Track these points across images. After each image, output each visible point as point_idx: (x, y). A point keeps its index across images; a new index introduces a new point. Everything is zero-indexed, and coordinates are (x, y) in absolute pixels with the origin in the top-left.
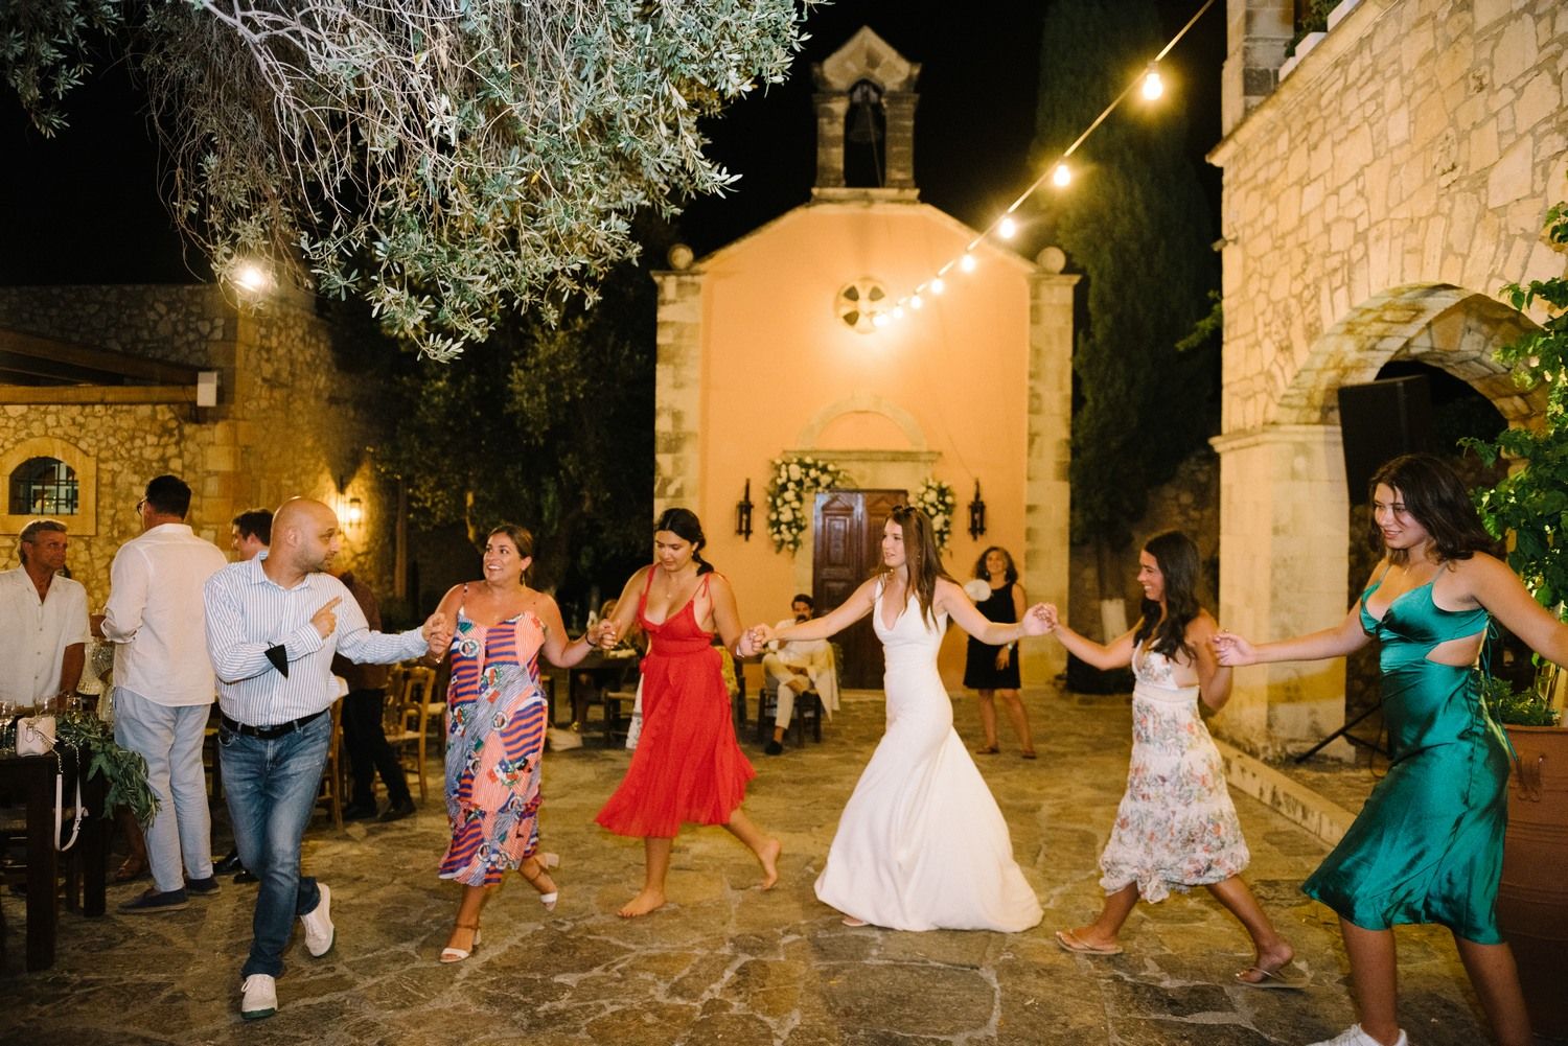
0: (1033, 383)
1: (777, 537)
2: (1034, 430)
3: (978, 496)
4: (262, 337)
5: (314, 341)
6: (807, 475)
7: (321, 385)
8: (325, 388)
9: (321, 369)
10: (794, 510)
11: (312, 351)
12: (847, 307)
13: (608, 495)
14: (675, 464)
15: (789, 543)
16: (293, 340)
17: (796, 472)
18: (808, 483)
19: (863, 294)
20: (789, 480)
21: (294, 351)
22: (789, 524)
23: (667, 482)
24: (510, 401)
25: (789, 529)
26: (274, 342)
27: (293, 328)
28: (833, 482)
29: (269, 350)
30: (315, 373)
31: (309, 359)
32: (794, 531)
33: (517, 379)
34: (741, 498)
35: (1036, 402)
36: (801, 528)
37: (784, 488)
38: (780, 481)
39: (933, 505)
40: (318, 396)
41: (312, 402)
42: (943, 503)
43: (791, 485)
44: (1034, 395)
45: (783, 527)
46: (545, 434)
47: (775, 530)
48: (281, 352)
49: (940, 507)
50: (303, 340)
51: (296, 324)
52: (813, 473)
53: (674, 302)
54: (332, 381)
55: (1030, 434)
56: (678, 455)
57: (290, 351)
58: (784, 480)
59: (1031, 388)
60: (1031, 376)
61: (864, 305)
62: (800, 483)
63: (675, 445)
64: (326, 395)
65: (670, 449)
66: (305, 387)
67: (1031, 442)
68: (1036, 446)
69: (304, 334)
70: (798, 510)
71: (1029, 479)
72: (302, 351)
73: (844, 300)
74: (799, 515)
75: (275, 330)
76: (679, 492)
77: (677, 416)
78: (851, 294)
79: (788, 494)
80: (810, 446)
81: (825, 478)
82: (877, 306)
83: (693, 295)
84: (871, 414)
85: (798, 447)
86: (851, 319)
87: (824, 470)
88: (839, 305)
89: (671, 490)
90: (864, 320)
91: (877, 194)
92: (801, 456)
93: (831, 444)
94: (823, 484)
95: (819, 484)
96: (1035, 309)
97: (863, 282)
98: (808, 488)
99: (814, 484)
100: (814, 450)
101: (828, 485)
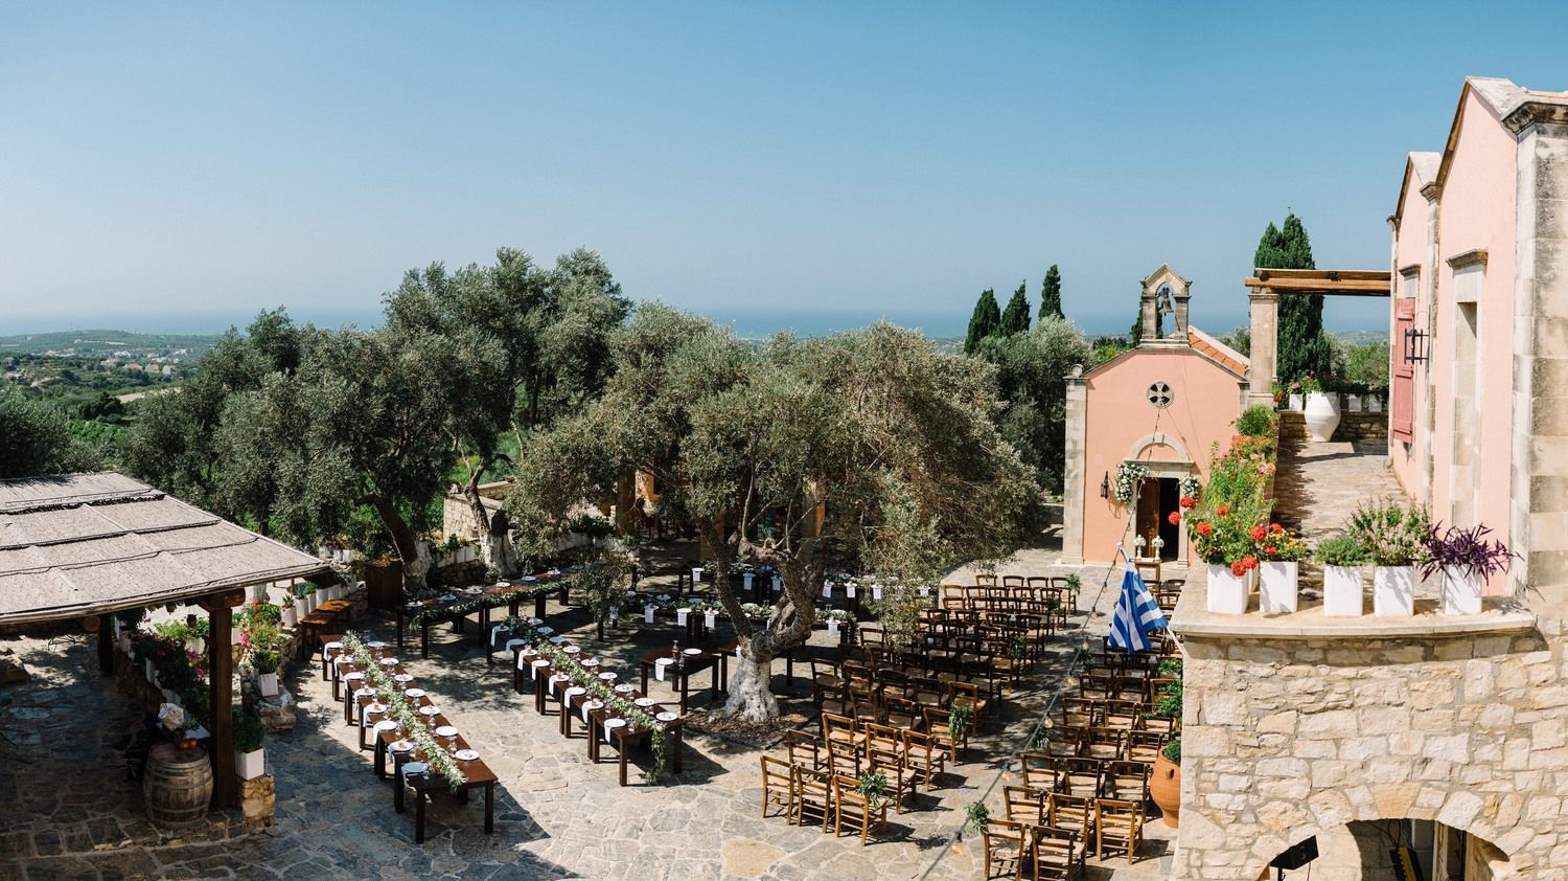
1: (1119, 499)
6: (1132, 472)
10: (1127, 487)
12: (1153, 394)
14: (1074, 464)
15: (1126, 501)
17: (1127, 470)
18: (1132, 476)
19: (1160, 389)
20: (1124, 474)
22: (1125, 493)
23: (1071, 471)
25: (1126, 496)
28: (1144, 474)
32: (1128, 497)
34: (1103, 480)
36: (1131, 495)
37: (1122, 478)
38: (1121, 475)
39: (1190, 487)
42: (1194, 486)
43: (1125, 477)
45: (1123, 495)
47: (1119, 495)
49: (1193, 488)
52: (1135, 472)
53: (1074, 391)
56: (1075, 460)
61: (1160, 394)
62: (1129, 476)
63: (1074, 455)
65: (1071, 457)
70: (1129, 487)
73: (1151, 391)
74: (1129, 490)
76: (1076, 476)
77: (1075, 442)
78: (1154, 388)
79: (1124, 481)
80: (1133, 459)
81: (1140, 474)
82: (1166, 395)
83: (1082, 389)
84: (1162, 445)
85: (1128, 459)
86: (1154, 399)
87: (1140, 470)
88: (1148, 394)
89: (1072, 475)
90: (1160, 400)
91: (1169, 343)
92: (1129, 463)
93: (1143, 458)
94: (1140, 476)
95: (1137, 476)
96: (1242, 397)
97: (1159, 383)
98: (1133, 478)
99: (1135, 476)
100: (1135, 461)
101: (1142, 476)
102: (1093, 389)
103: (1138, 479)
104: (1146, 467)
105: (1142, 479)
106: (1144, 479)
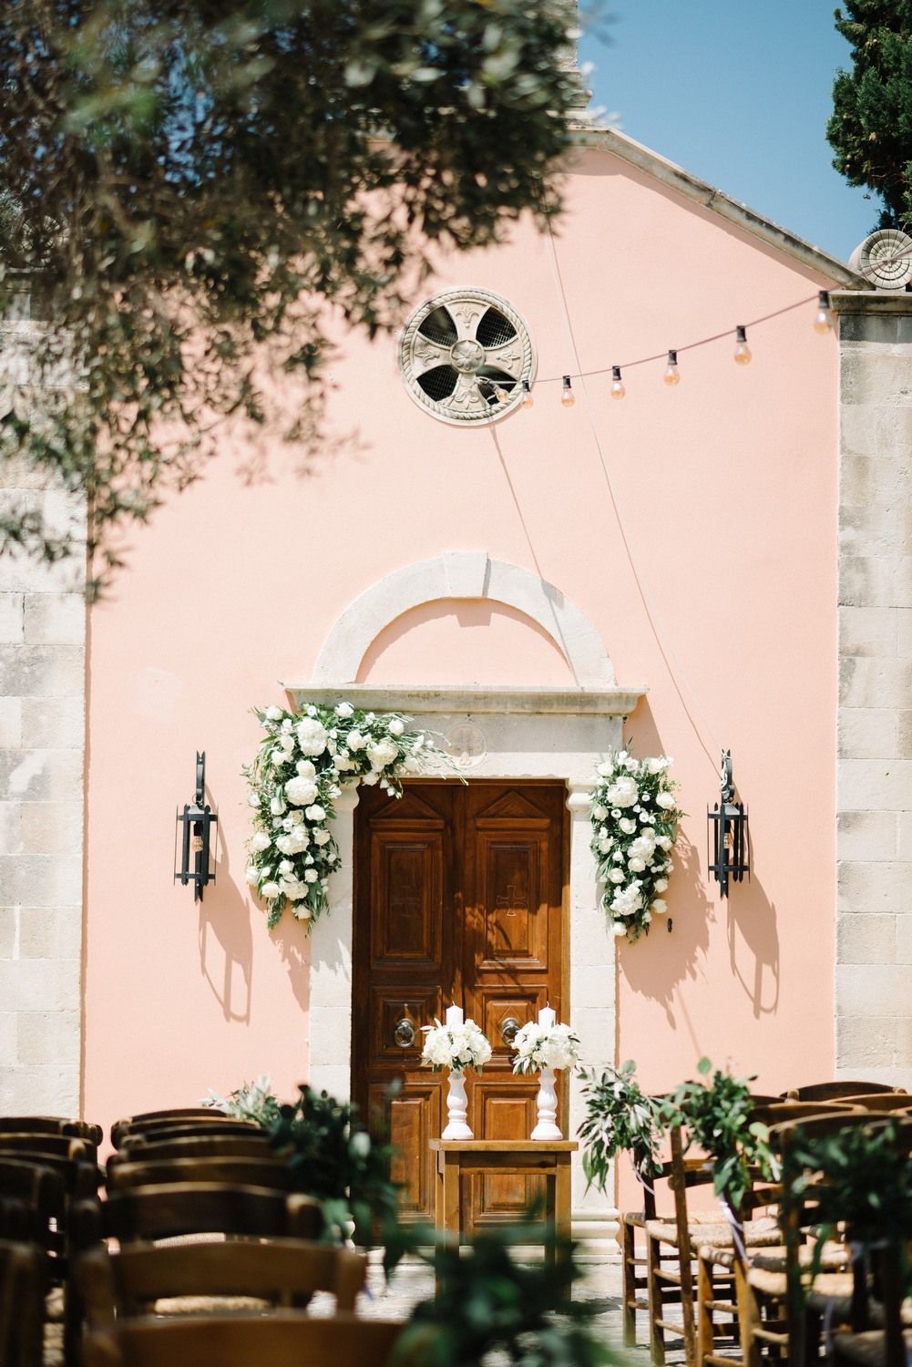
0: (850, 534)
1: (271, 889)
2: (851, 644)
3: (730, 792)
6: (341, 742)
10: (310, 824)
12: (432, 355)
15: (299, 902)
17: (313, 735)
18: (337, 762)
19: (467, 329)
20: (298, 754)
22: (297, 858)
25: (300, 869)
28: (401, 758)
32: (311, 875)
34: (188, 799)
35: (857, 580)
36: (324, 868)
37: (289, 771)
38: (279, 758)
39: (628, 813)
42: (651, 806)
43: (304, 766)
44: (854, 562)
45: (286, 866)
47: (266, 871)
49: (645, 817)
55: (843, 651)
56: (34, 698)
58: (286, 756)
59: (846, 547)
60: (846, 520)
61: (465, 353)
62: (323, 760)
67: (847, 672)
68: (858, 681)
70: (322, 824)
71: (843, 753)
73: (423, 340)
74: (321, 837)
76: (38, 786)
78: (437, 326)
79: (303, 786)
80: (341, 678)
81: (381, 752)
82: (498, 356)
84: (479, 607)
85: (316, 680)
86: (438, 383)
87: (379, 734)
88: (409, 354)
90: (466, 387)
92: (325, 703)
93: (387, 677)
94: (378, 767)
95: (367, 765)
96: (849, 368)
97: (463, 299)
98: (344, 775)
99: (353, 765)
100: (354, 687)
101: (389, 769)
103: (370, 779)
104: (408, 719)
105: (384, 784)
106: (393, 783)
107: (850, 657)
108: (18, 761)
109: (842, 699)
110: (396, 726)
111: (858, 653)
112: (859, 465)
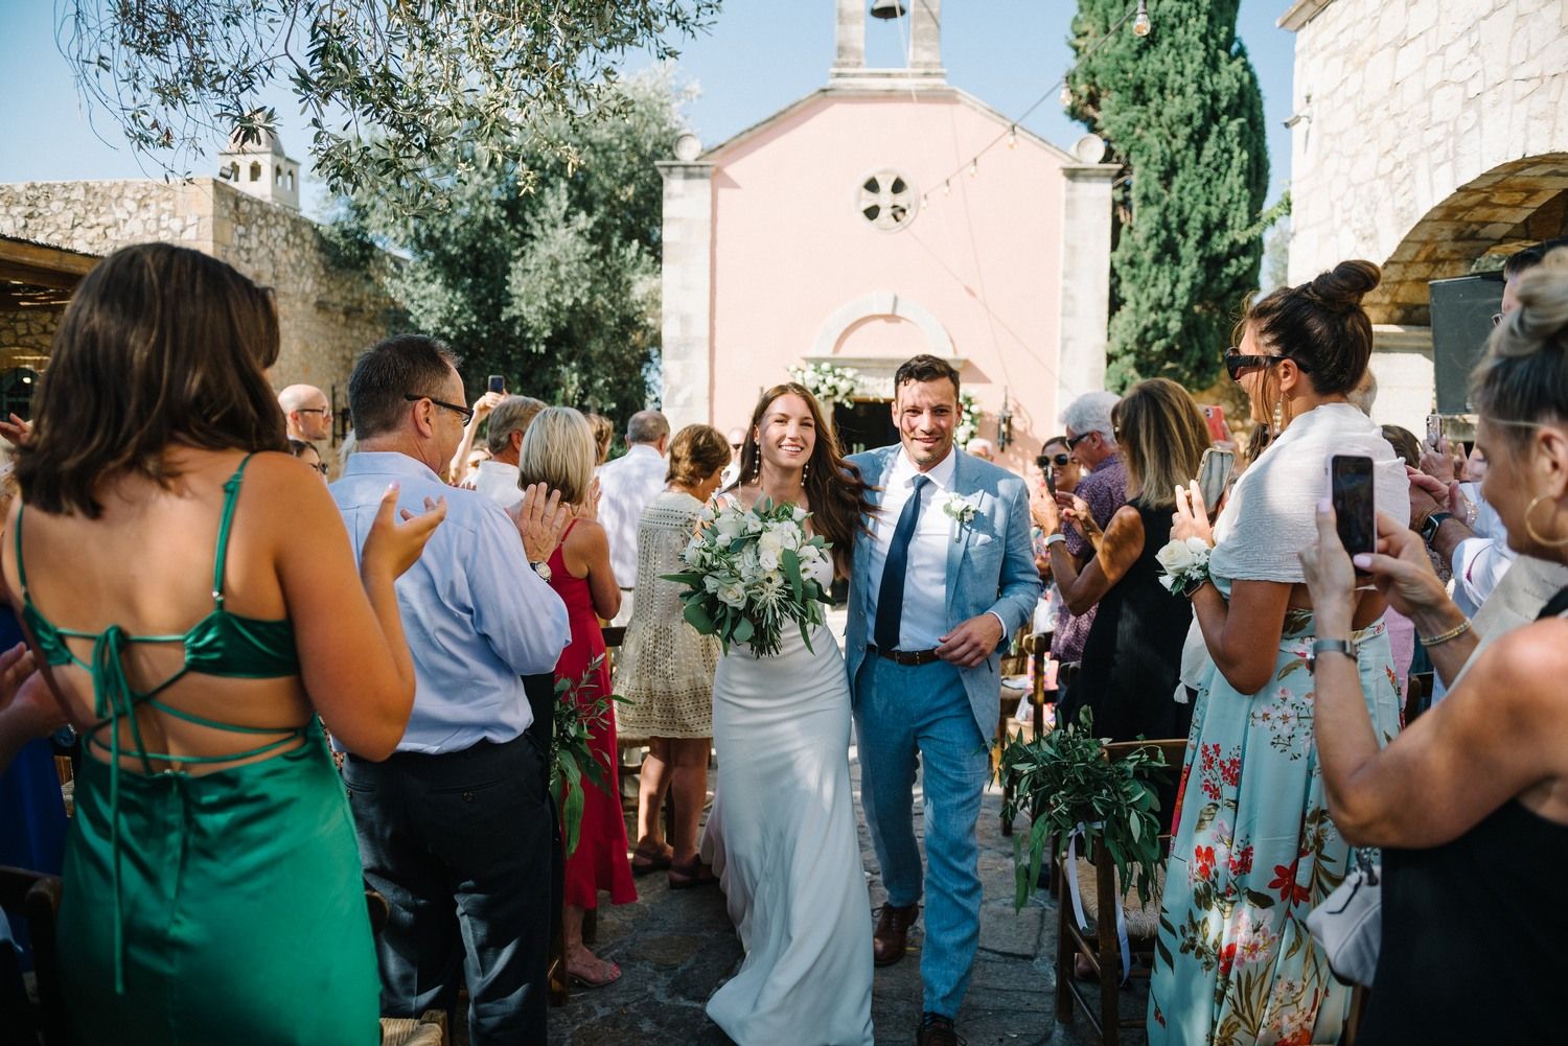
0: (1067, 283)
2: (1068, 333)
3: (1005, 404)
4: (241, 236)
5: (298, 241)
6: (824, 381)
7: (308, 289)
8: (312, 292)
9: (307, 272)
11: (297, 252)
12: (869, 200)
13: (614, 405)
14: (684, 371)
16: (275, 240)
18: (824, 390)
19: (886, 186)
21: (277, 251)
23: (675, 390)
24: (509, 304)
26: (254, 243)
27: (274, 226)
28: (852, 389)
29: (248, 251)
30: (301, 275)
31: (293, 261)
33: (517, 283)
35: (1070, 304)
40: (305, 301)
41: (299, 305)
42: (969, 412)
44: (1068, 296)
46: (547, 341)
48: (263, 252)
50: (286, 240)
51: (277, 223)
52: (830, 380)
53: (681, 196)
54: (320, 284)
55: (1063, 339)
56: (686, 362)
57: (272, 252)
59: (1065, 289)
60: (1066, 276)
61: (885, 198)
63: (682, 353)
64: (313, 299)
65: (676, 357)
66: (290, 291)
67: (1064, 348)
68: (1069, 351)
69: (287, 233)
71: (1061, 387)
72: (285, 252)
73: (865, 193)
75: (255, 229)
76: (688, 402)
77: (685, 320)
78: (872, 186)
80: (827, 352)
81: (843, 386)
82: (901, 199)
83: (701, 188)
84: (892, 318)
85: (813, 354)
86: (872, 213)
87: (842, 377)
88: (859, 199)
89: (680, 399)
90: (885, 214)
91: (900, 75)
92: (818, 362)
93: (849, 351)
94: (841, 393)
95: (836, 393)
96: (1070, 203)
97: (884, 172)
98: (826, 397)
99: (831, 393)
100: (832, 356)
101: (847, 394)
102: (734, 185)
103: (838, 399)
104: (856, 371)
105: (845, 401)
106: (849, 401)
107: (1065, 341)
108: (679, 390)
109: (1062, 360)
110: (849, 373)
111: (1069, 339)
112: (1072, 250)
